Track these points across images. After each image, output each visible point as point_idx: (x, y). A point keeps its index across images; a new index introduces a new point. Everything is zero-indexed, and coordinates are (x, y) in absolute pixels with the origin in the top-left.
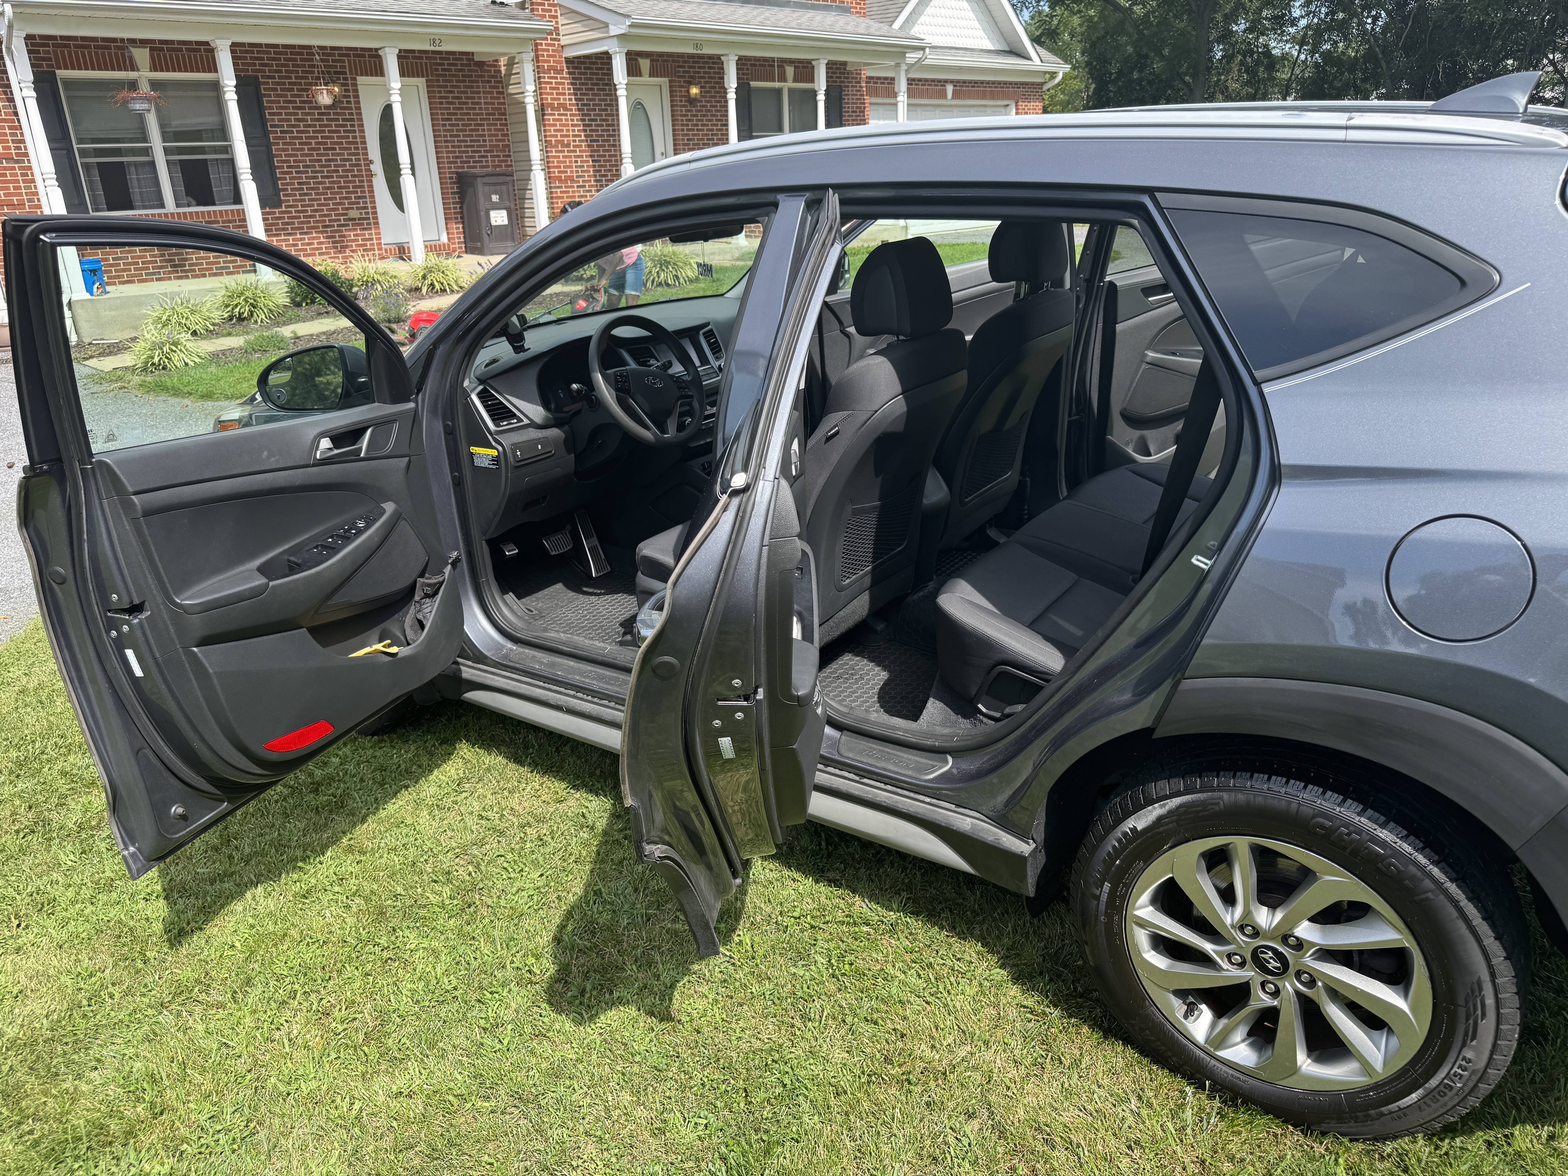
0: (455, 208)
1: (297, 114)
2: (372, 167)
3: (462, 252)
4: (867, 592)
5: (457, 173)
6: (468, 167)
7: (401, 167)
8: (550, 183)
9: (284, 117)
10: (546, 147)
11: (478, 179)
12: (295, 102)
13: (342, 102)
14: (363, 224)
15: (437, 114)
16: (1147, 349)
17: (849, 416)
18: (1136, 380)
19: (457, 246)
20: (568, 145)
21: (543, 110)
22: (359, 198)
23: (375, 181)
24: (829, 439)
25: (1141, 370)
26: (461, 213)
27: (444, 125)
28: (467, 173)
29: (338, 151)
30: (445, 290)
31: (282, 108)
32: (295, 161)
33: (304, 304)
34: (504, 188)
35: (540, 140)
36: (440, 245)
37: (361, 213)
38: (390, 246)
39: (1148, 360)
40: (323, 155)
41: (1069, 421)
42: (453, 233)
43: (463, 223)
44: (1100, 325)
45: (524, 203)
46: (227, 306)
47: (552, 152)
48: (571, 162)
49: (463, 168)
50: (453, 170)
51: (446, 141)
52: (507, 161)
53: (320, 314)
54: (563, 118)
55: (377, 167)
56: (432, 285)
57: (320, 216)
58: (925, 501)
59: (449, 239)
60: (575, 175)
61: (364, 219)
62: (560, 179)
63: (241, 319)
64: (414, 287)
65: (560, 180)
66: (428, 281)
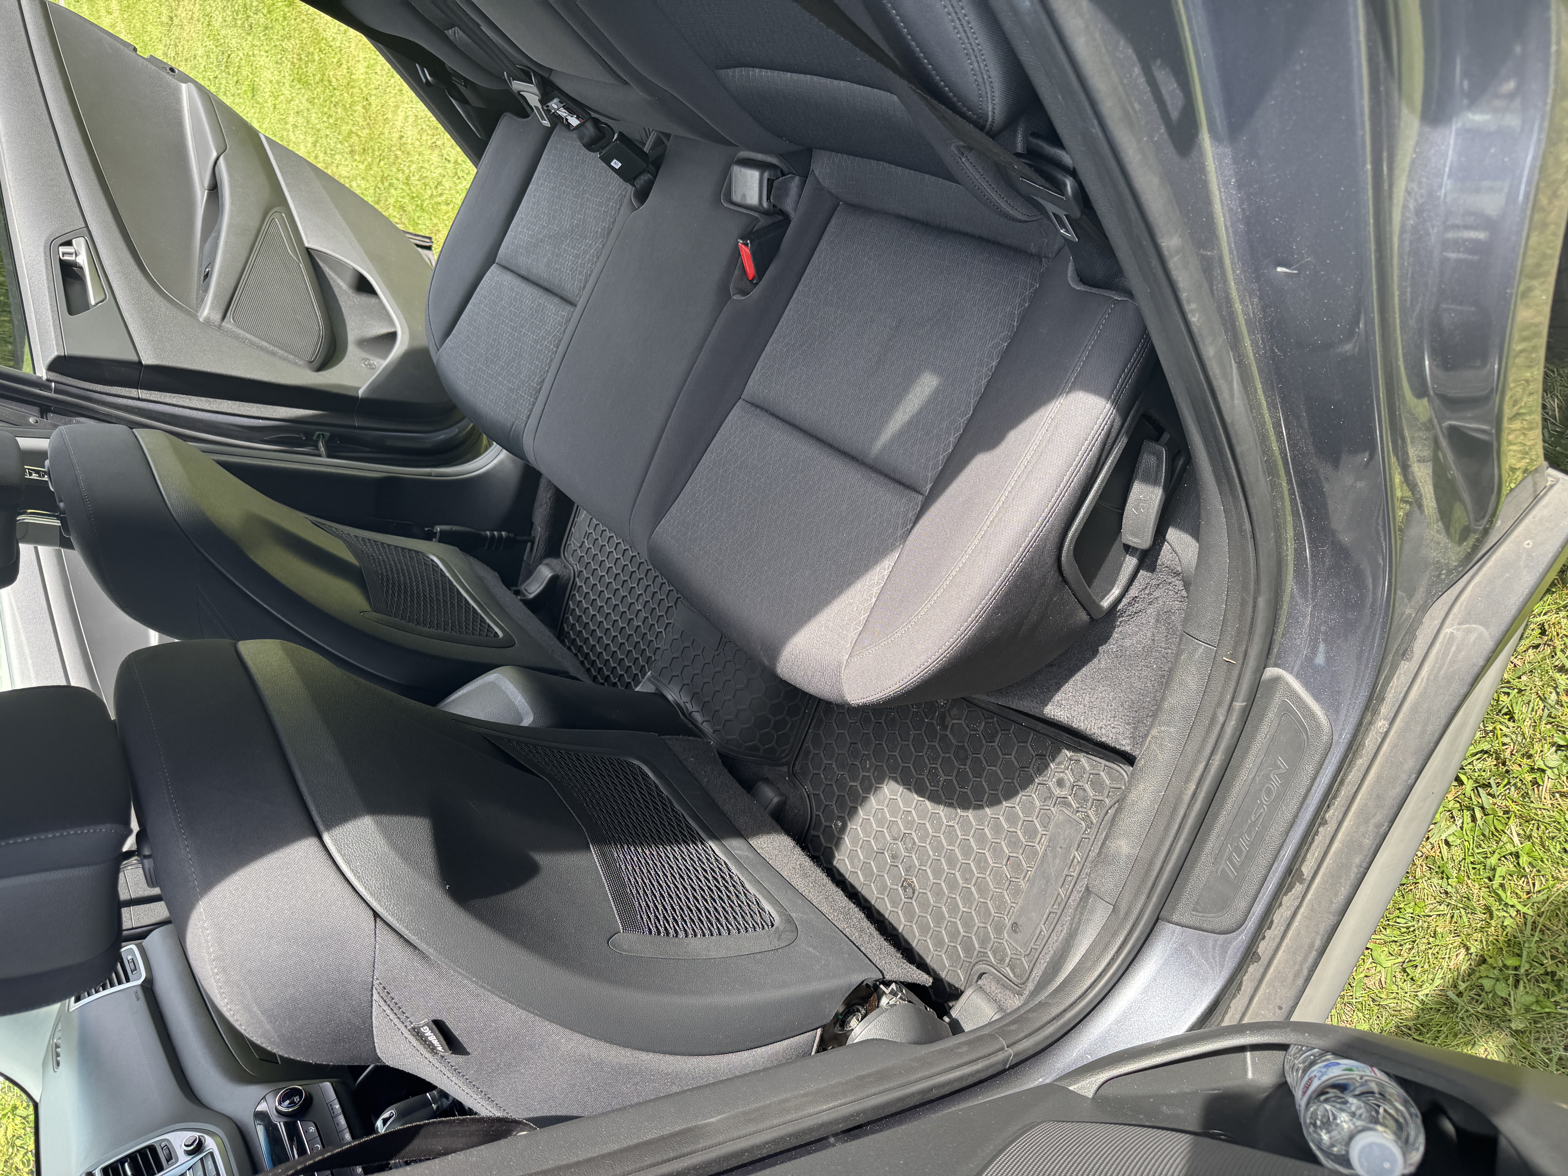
4: (753, 842)
16: (194, 316)
17: (388, 998)
18: (255, 340)
24: (453, 1043)
25: (235, 329)
39: (217, 317)
41: (329, 456)
44: (143, 394)
58: (528, 721)
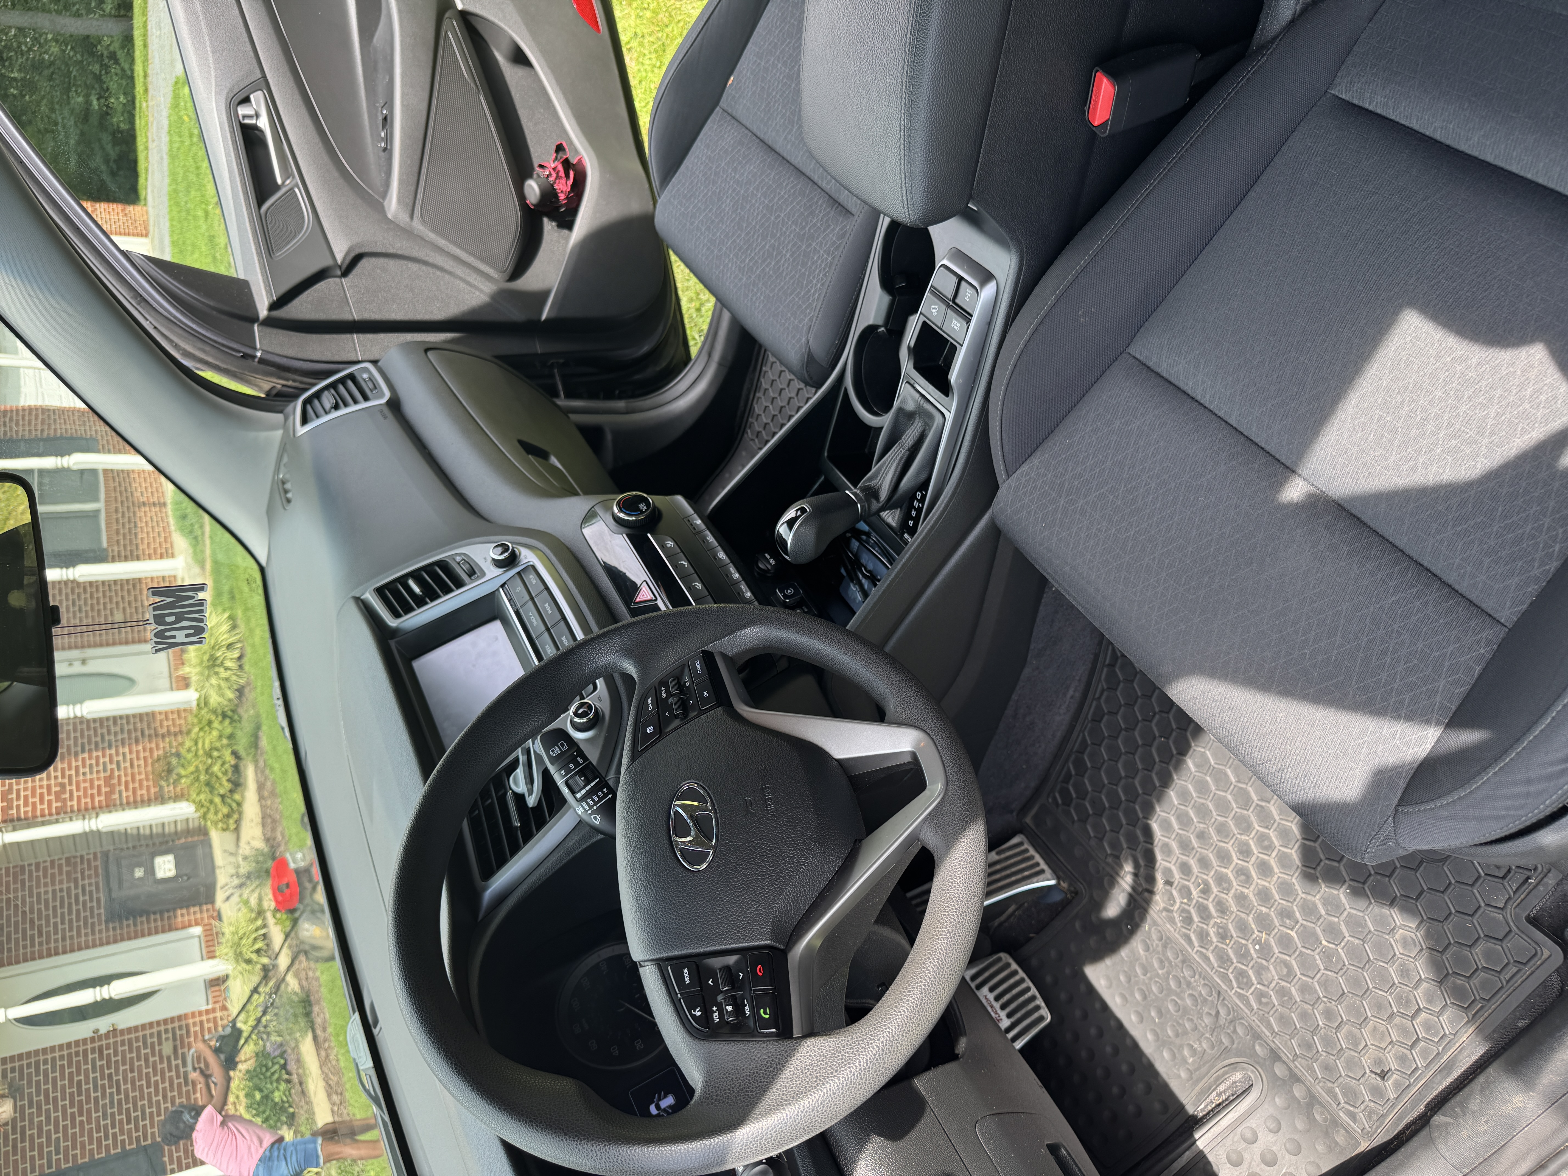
0: (155, 920)
1: (31, 1136)
2: (103, 1031)
3: (213, 907)
5: (107, 922)
6: (99, 908)
7: (99, 999)
8: (115, 805)
9: (36, 1153)
10: (65, 813)
11: (114, 895)
12: (15, 1140)
13: (13, 1079)
14: (181, 1036)
15: (25, 954)
19: (205, 915)
20: (63, 786)
21: (12, 820)
22: (145, 1043)
23: (121, 1026)
26: (162, 913)
27: (41, 944)
28: (105, 909)
29: (82, 1077)
30: (264, 935)
31: (23, 1157)
32: (98, 1131)
33: (291, 1110)
34: (124, 862)
35: (57, 821)
36: (206, 936)
37: (167, 1039)
38: (209, 998)
40: (88, 1097)
42: (189, 920)
43: (175, 910)
45: (144, 835)
47: (72, 806)
48: (85, 781)
49: (99, 915)
50: (103, 927)
51: (64, 939)
52: (89, 860)
53: (303, 1092)
54: (22, 794)
55: (103, 1024)
56: (258, 951)
57: (172, 1090)
59: (197, 924)
60: (102, 775)
61: (174, 1034)
62: (108, 795)
64: (261, 974)
65: (112, 792)
66: (254, 957)
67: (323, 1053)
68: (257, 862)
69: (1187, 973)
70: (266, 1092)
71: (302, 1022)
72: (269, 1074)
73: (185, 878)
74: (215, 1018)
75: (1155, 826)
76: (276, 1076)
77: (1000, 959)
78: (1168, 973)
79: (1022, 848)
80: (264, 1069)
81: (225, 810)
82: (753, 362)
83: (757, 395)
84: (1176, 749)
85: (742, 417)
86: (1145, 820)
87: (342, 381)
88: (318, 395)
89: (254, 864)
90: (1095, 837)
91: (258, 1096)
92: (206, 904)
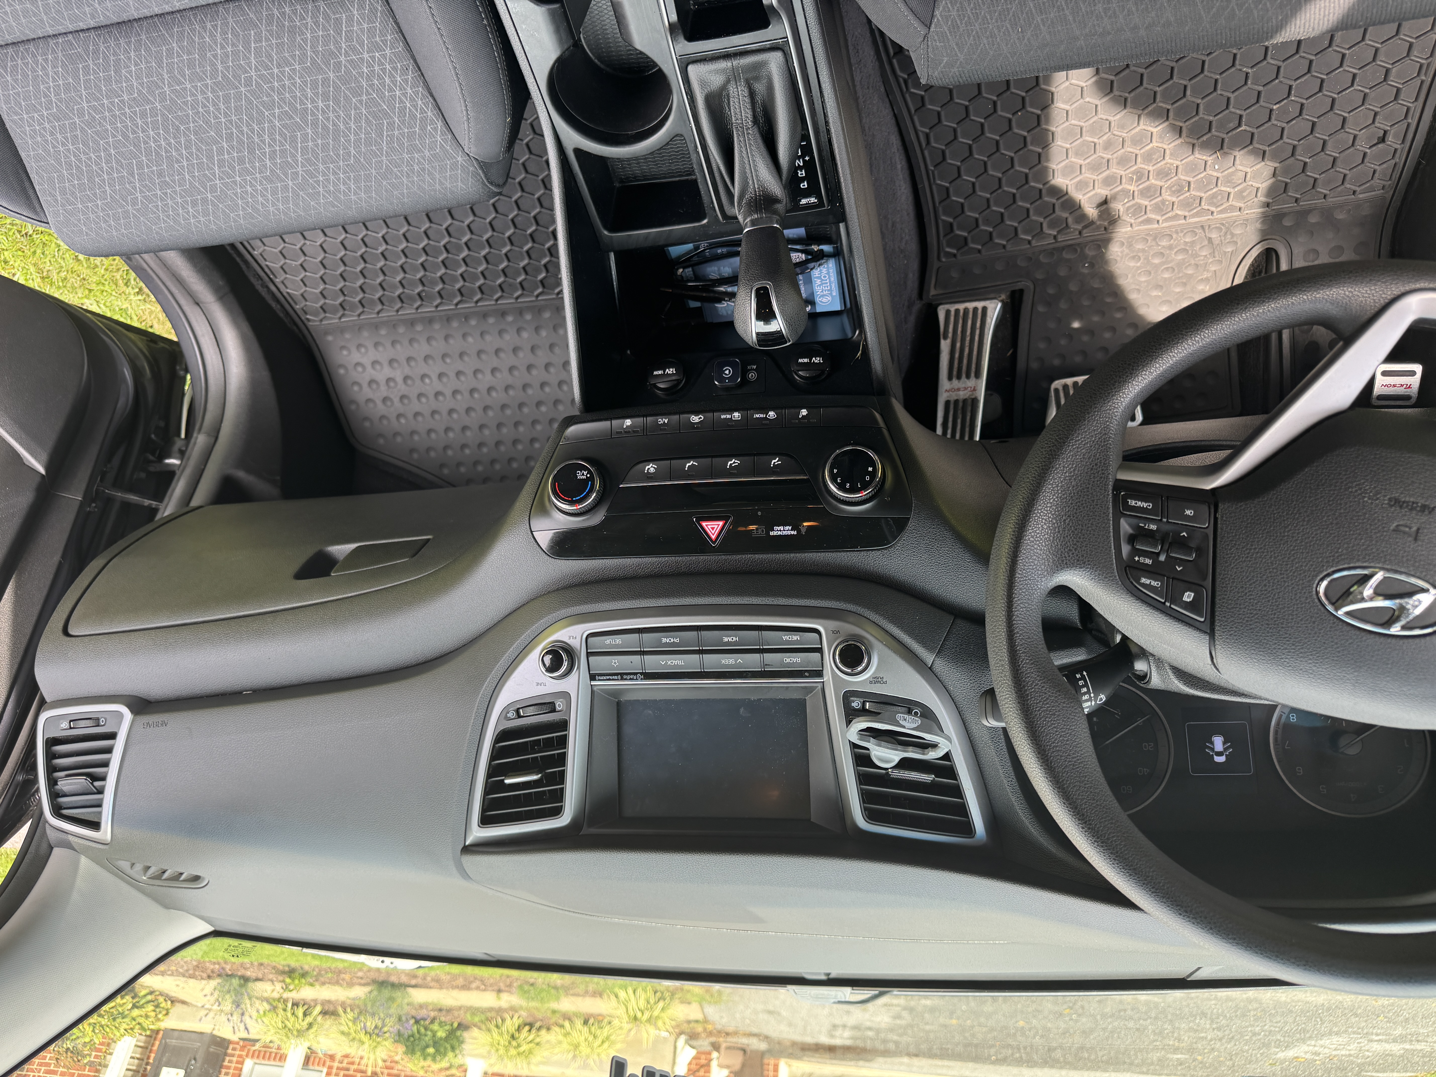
3: (233, 1043)
19: (237, 1053)
30: (293, 1005)
33: (456, 1025)
36: (261, 1058)
38: (317, 1068)
42: (236, 1069)
46: (538, 1044)
53: (449, 1010)
56: (305, 1014)
59: (242, 1063)
63: (531, 1025)
64: (327, 1017)
66: (309, 1019)
67: (432, 984)
68: (229, 992)
69: (1164, 243)
70: (431, 1042)
71: (398, 994)
72: (417, 1036)
73: (193, 1062)
74: (338, 1068)
75: (1059, 181)
76: (422, 1030)
77: (1056, 390)
78: (1147, 258)
79: (953, 313)
80: (412, 1039)
81: (150, 1007)
82: (238, 259)
83: (277, 281)
84: (1037, 108)
85: (287, 314)
86: (1047, 186)
87: (50, 756)
88: (54, 795)
89: (228, 996)
90: (1008, 241)
91: (431, 1050)
92: (227, 1048)
